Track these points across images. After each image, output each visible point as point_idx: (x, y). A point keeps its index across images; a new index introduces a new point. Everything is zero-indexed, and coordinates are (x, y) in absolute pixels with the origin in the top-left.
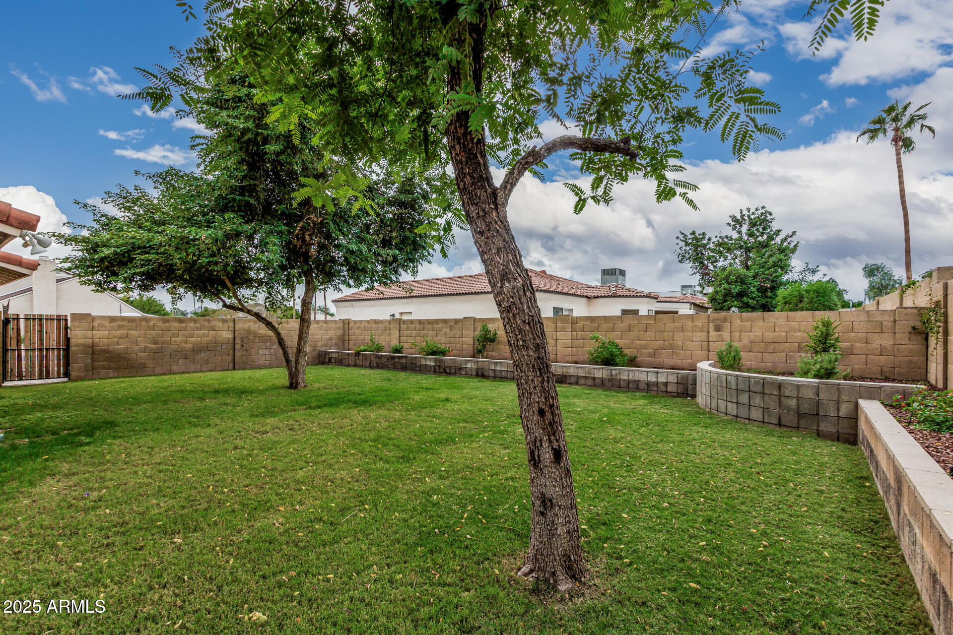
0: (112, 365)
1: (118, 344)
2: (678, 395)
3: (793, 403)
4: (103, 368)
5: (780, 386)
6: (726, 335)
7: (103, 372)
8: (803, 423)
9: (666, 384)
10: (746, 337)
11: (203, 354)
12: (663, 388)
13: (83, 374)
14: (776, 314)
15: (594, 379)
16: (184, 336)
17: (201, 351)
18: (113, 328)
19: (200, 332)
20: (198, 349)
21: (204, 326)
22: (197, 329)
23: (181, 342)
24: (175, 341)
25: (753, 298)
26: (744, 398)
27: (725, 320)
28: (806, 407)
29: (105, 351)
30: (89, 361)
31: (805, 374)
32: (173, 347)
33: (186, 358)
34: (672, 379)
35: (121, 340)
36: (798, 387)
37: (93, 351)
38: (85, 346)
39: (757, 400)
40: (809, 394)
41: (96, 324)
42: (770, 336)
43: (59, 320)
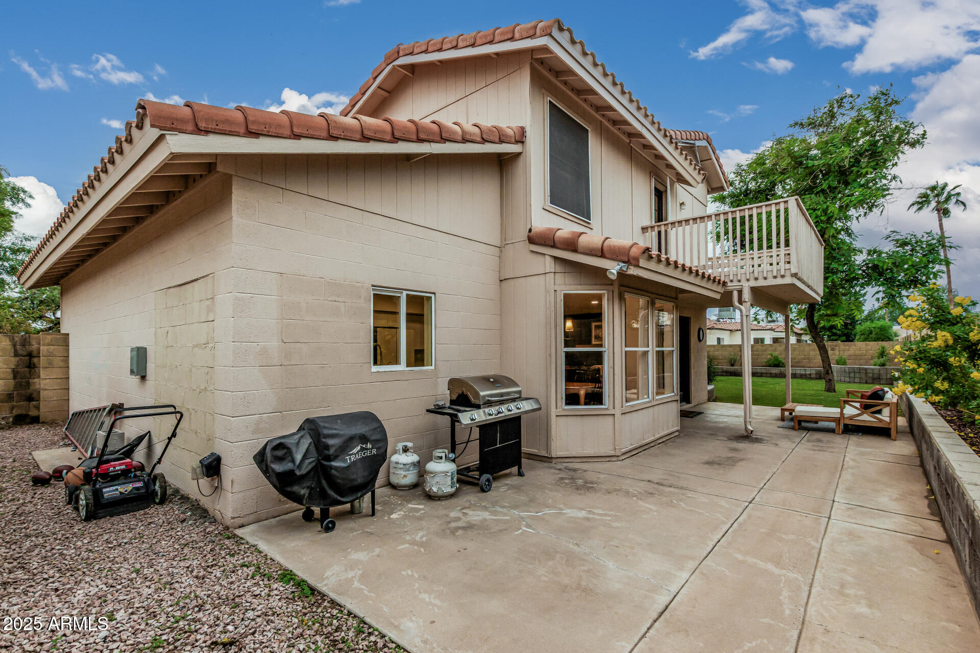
2: (817, 379)
3: (871, 375)
5: (866, 369)
6: (837, 352)
8: (875, 381)
9: (810, 374)
10: (846, 353)
12: (809, 376)
14: (856, 343)
15: (771, 373)
25: (839, 330)
26: (852, 375)
27: (836, 346)
28: (876, 376)
31: (875, 365)
34: (813, 372)
36: (873, 369)
39: (857, 375)
40: (876, 372)
42: (858, 352)
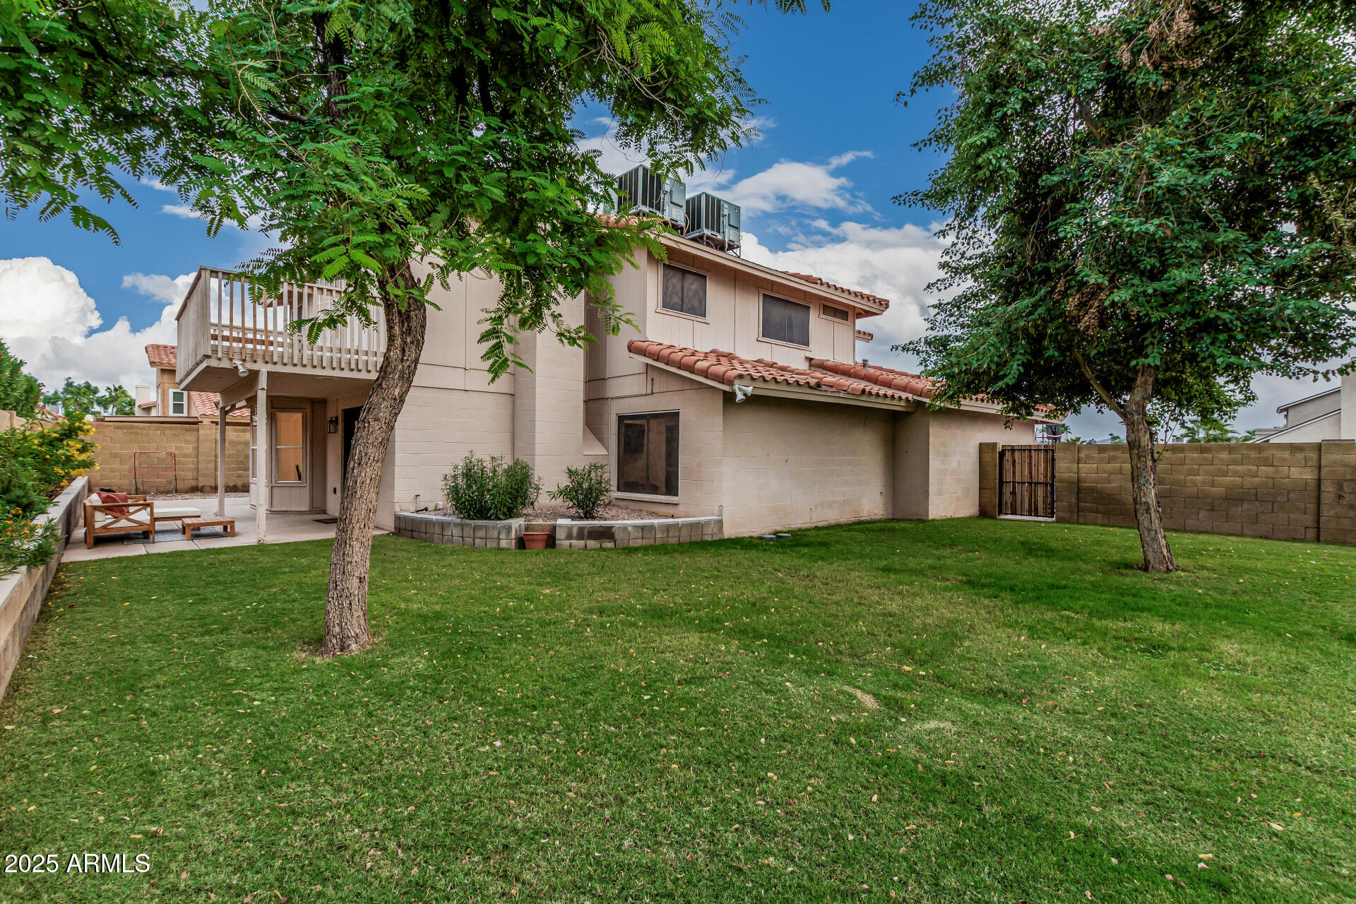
0: (1101, 508)
1: (1108, 481)
4: (1091, 511)
7: (1091, 516)
11: (1245, 506)
13: (1067, 516)
16: (1207, 473)
17: (1242, 500)
18: (1101, 461)
19: (1239, 468)
20: (1234, 498)
21: (1249, 458)
22: (1235, 463)
23: (1203, 483)
24: (1194, 482)
29: (1092, 490)
30: (1074, 500)
32: (1191, 490)
33: (1213, 510)
35: (1113, 477)
37: (1078, 487)
38: (1070, 482)
41: (1082, 455)
43: (1046, 451)
